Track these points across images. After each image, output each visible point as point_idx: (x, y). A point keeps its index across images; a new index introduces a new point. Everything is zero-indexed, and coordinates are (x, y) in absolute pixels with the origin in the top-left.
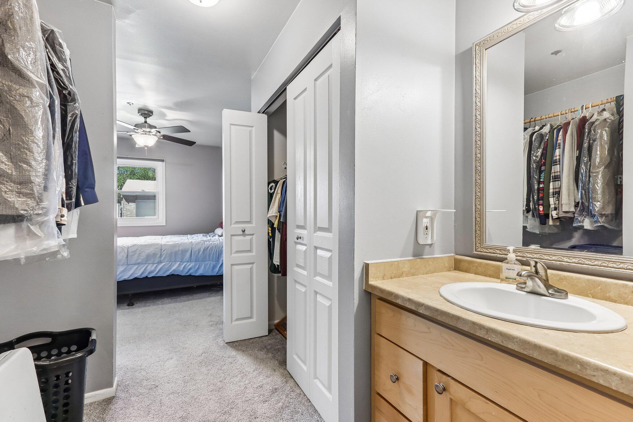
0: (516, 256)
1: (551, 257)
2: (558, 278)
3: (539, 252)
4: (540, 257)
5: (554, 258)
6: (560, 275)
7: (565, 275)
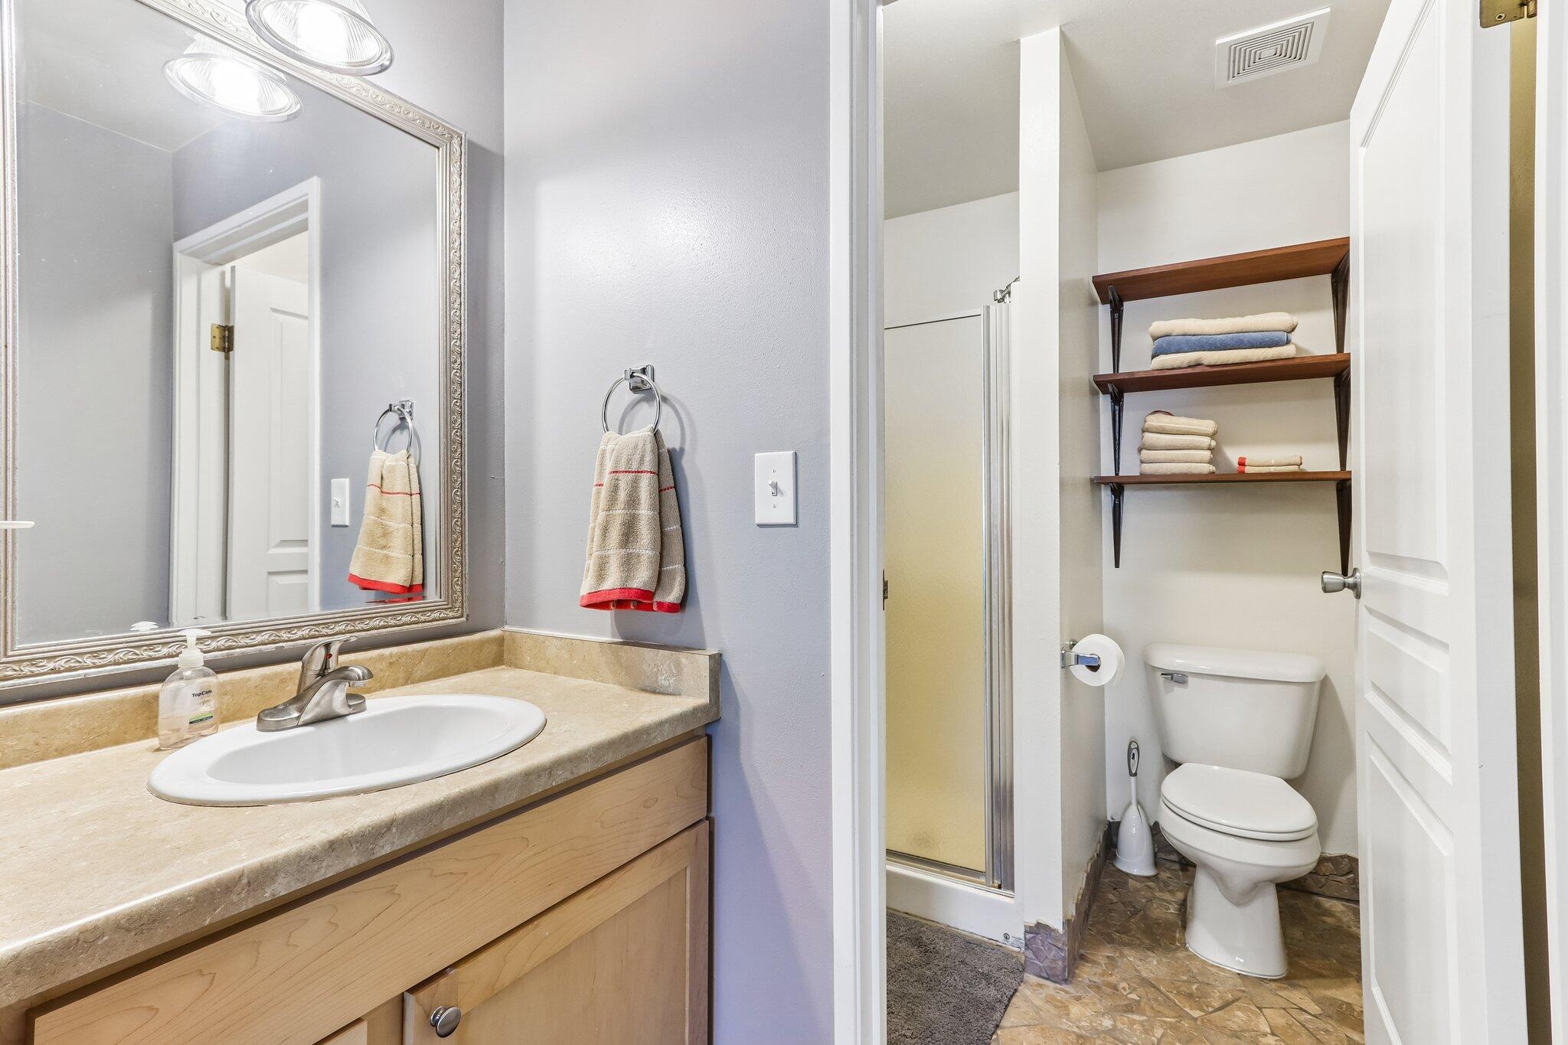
0: (205, 652)
1: (254, 639)
2: (276, 682)
3: (222, 631)
4: (227, 644)
5: (259, 639)
6: (281, 673)
7: (291, 669)
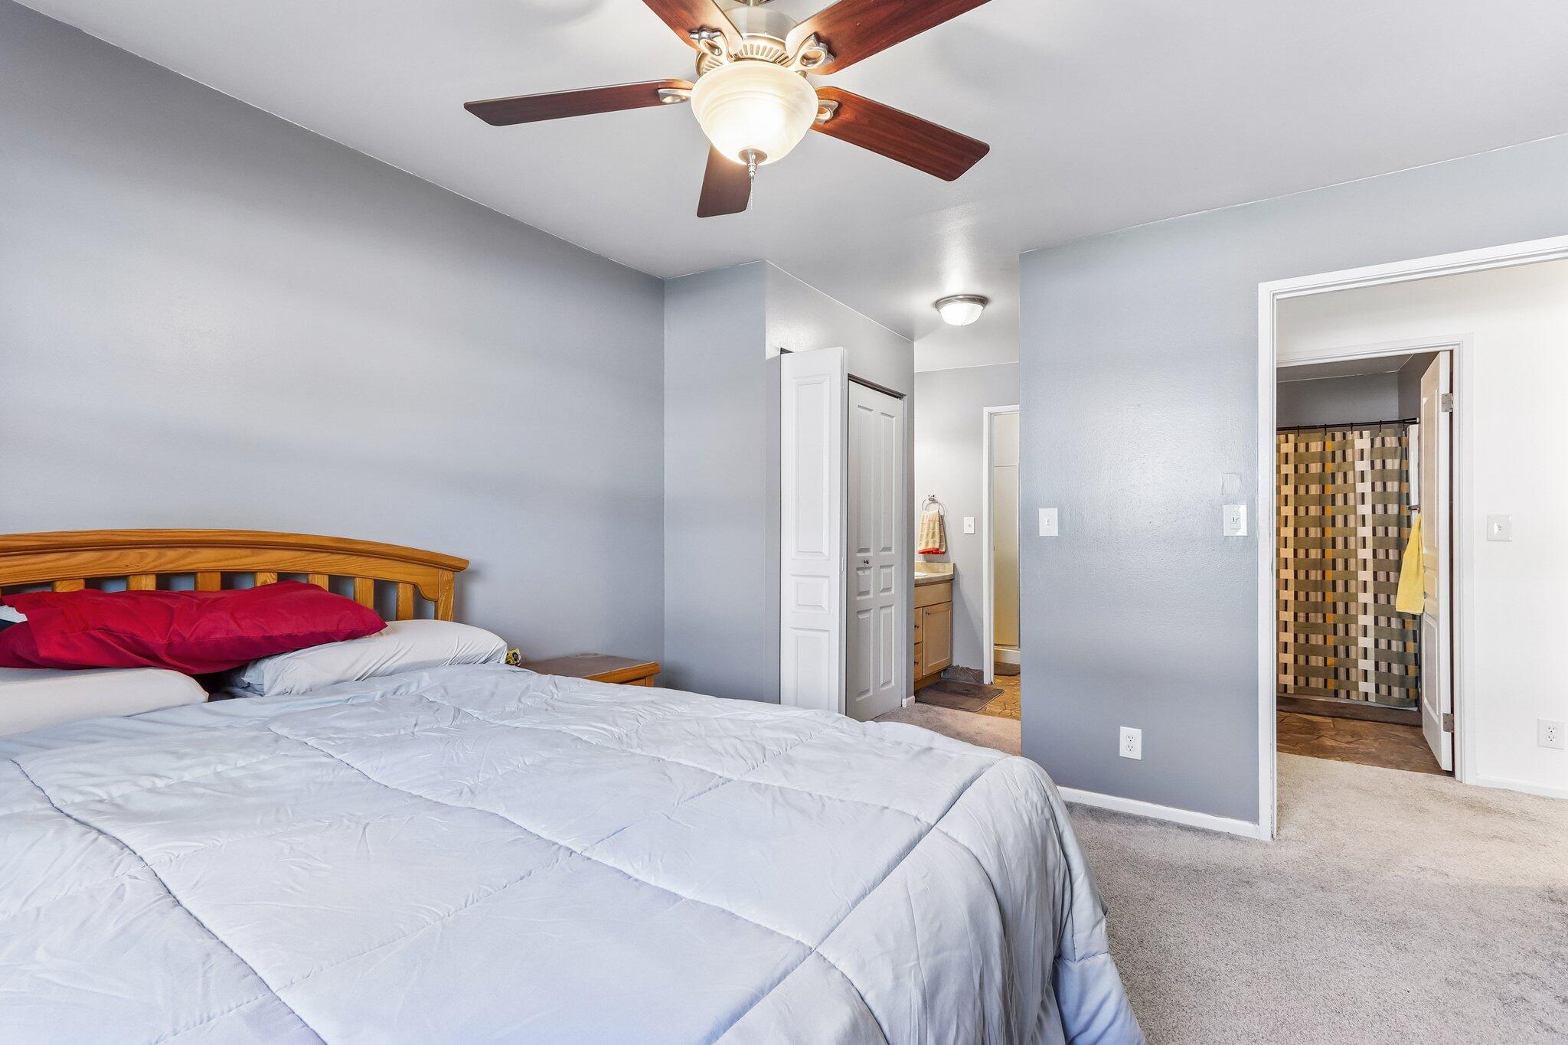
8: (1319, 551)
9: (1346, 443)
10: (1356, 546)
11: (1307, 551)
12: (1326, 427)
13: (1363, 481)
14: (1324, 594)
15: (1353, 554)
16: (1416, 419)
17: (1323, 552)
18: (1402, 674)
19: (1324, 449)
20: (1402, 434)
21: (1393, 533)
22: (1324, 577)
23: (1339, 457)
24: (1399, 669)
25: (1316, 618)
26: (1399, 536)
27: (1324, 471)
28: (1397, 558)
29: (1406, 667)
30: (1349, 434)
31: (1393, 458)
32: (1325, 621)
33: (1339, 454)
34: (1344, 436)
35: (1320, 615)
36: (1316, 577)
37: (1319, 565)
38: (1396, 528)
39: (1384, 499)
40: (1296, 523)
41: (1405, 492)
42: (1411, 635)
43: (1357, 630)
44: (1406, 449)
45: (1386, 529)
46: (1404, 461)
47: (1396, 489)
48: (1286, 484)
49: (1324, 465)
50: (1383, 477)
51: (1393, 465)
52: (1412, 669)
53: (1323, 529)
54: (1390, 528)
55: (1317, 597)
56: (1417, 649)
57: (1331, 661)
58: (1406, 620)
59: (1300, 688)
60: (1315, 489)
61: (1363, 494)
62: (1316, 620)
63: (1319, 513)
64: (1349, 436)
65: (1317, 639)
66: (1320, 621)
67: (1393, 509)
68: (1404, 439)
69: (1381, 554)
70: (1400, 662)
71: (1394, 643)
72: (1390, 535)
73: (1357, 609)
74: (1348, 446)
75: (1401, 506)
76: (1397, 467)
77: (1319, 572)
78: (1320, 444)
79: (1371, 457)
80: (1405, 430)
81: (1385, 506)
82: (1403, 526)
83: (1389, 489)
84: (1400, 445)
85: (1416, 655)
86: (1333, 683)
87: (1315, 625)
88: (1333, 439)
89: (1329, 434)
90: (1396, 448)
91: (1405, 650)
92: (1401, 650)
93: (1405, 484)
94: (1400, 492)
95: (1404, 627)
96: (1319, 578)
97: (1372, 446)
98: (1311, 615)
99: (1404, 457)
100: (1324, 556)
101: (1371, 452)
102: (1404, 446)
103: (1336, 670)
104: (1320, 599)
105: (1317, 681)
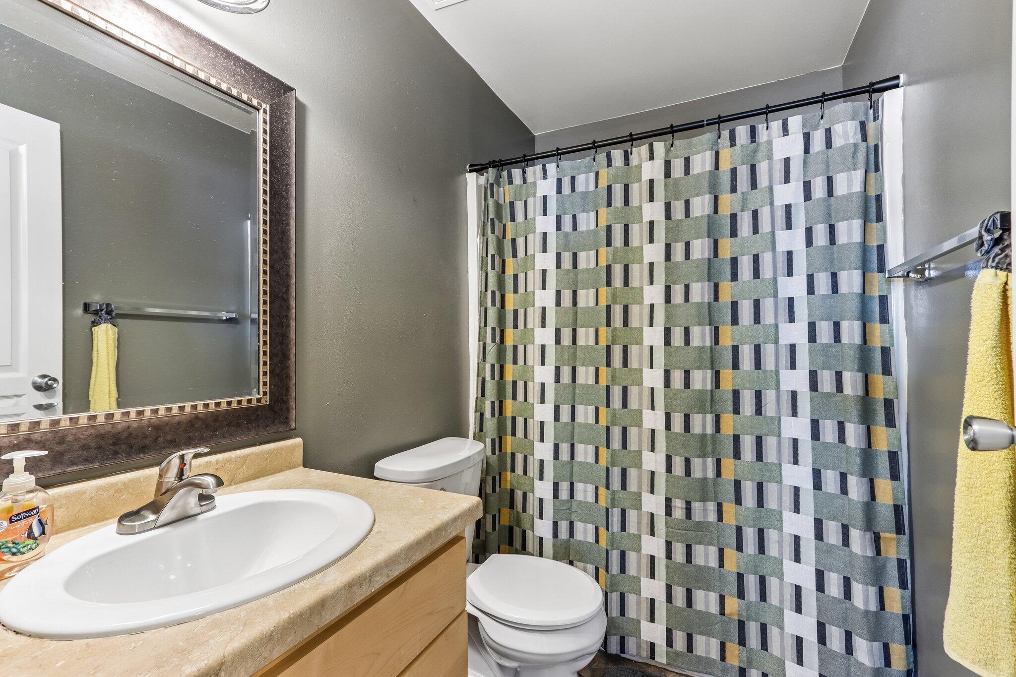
8: (709, 373)
9: (755, 151)
10: (777, 365)
11: (687, 373)
12: (720, 121)
13: (789, 226)
14: (718, 462)
15: (772, 382)
16: (897, 77)
17: (717, 375)
18: (877, 665)
19: (717, 167)
20: (867, 114)
21: (851, 337)
22: (718, 429)
23: (745, 179)
24: (871, 653)
25: (705, 512)
26: (865, 341)
27: (716, 211)
28: (860, 393)
29: (886, 648)
30: (761, 128)
31: (848, 170)
32: (720, 518)
33: (743, 174)
34: (753, 131)
35: (711, 506)
36: (704, 426)
37: (708, 405)
38: (857, 325)
39: (832, 261)
40: (668, 316)
41: (874, 243)
42: (893, 571)
43: (780, 543)
44: (876, 146)
45: (837, 326)
46: (872, 175)
47: (857, 238)
48: (651, 241)
49: (716, 198)
50: (829, 215)
51: (850, 185)
52: (899, 652)
53: (717, 329)
54: (845, 325)
55: (705, 469)
56: (908, 604)
57: (733, 604)
58: (882, 535)
59: (678, 654)
60: (700, 248)
61: (790, 254)
62: (705, 516)
63: (707, 298)
64: (763, 135)
65: (706, 555)
66: (712, 517)
67: (851, 281)
68: (871, 126)
69: (827, 382)
70: (873, 637)
71: (857, 588)
72: (845, 339)
73: (780, 499)
74: (760, 155)
75: (868, 275)
76: (857, 187)
77: (709, 418)
78: (709, 155)
79: (805, 176)
80: (874, 106)
81: (834, 276)
82: (871, 320)
83: (842, 238)
84: (865, 139)
85: (905, 617)
86: (737, 652)
87: (701, 526)
88: (733, 142)
89: (725, 134)
90: (856, 145)
91: (882, 606)
92: (873, 607)
93: (874, 226)
94: (864, 246)
95: (878, 552)
96: (709, 430)
97: (807, 150)
98: (696, 506)
99: (872, 167)
100: (717, 384)
101: (805, 162)
102: (872, 142)
103: (741, 625)
104: (711, 473)
105: (708, 645)
